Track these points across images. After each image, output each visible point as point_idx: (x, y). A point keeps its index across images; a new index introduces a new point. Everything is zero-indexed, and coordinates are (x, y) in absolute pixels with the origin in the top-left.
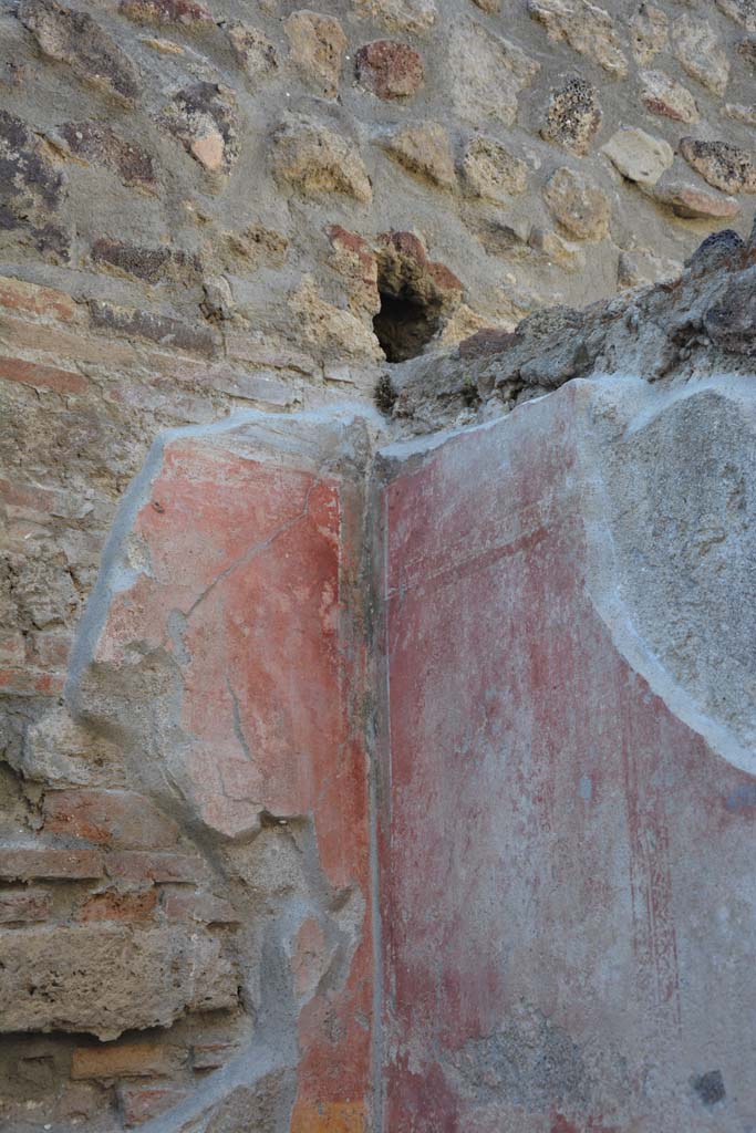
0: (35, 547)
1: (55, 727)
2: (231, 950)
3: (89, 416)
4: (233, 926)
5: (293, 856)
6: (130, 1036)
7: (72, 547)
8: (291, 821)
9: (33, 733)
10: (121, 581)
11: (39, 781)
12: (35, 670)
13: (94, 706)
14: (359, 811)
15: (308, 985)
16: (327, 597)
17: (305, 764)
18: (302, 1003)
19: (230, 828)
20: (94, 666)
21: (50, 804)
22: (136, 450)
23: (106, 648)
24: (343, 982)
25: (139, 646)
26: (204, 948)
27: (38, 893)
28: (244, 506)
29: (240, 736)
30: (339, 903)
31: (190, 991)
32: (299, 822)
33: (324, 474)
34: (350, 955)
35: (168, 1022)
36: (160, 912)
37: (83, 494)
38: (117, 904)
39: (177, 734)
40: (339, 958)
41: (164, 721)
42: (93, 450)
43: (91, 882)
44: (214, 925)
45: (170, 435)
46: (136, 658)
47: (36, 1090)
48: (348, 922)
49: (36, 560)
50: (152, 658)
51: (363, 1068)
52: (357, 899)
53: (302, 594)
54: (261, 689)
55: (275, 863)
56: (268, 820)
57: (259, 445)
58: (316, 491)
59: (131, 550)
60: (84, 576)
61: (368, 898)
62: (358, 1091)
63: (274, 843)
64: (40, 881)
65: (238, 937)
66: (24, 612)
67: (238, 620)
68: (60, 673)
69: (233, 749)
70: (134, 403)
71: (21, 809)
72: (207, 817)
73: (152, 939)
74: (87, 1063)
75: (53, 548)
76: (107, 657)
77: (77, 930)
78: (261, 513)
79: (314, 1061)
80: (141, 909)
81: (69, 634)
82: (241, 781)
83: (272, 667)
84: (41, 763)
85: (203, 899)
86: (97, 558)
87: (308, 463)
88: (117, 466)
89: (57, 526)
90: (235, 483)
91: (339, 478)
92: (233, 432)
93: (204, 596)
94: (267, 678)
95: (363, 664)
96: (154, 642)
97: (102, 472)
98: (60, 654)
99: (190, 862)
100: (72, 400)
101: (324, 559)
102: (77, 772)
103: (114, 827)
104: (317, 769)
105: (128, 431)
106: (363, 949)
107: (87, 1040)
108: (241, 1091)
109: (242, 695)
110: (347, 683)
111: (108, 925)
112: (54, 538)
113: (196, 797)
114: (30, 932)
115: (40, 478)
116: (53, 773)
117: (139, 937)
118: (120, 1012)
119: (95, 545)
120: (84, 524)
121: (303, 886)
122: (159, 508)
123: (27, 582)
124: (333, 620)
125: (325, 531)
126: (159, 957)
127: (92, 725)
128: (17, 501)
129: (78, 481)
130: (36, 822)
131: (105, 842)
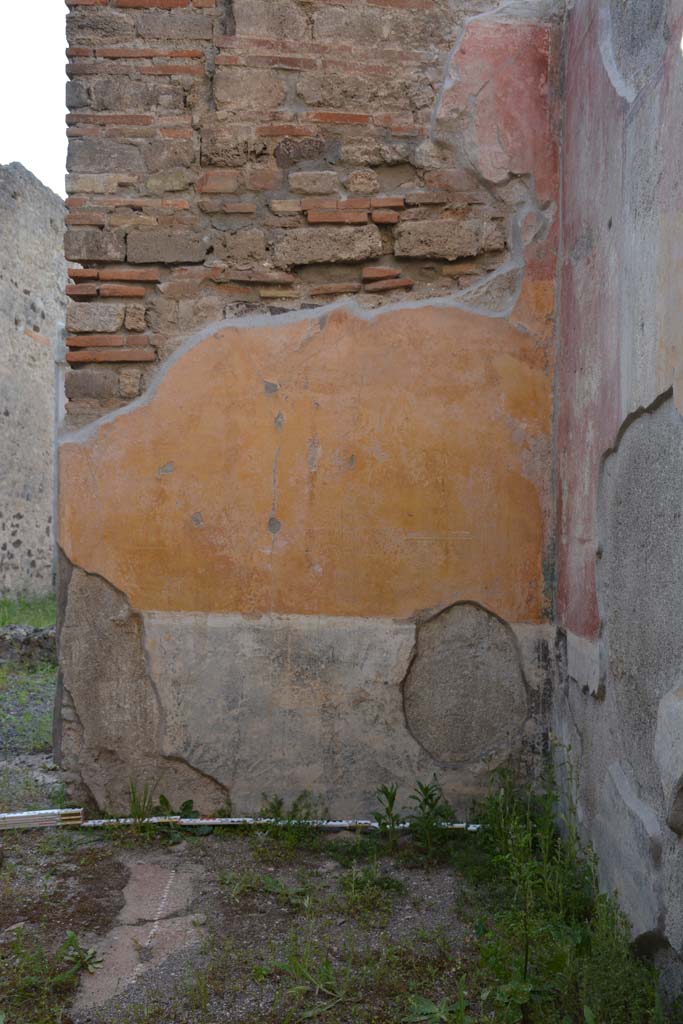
0: (415, 76)
1: (426, 146)
2: (500, 228)
3: (435, 18)
4: (502, 219)
5: (525, 190)
6: (461, 260)
7: (430, 75)
8: (523, 175)
9: (418, 150)
10: (448, 85)
11: (421, 168)
12: (417, 126)
13: (440, 136)
14: (555, 169)
15: (529, 238)
16: (542, 80)
17: (529, 153)
18: (525, 244)
19: (495, 179)
20: (437, 120)
21: (426, 177)
22: (456, 28)
23: (441, 112)
24: (545, 237)
25: (455, 110)
26: (488, 228)
27: (422, 209)
28: (502, 45)
29: (500, 143)
30: (545, 207)
31: (483, 242)
32: (527, 175)
33: (543, 24)
34: (549, 227)
35: (475, 254)
36: (471, 214)
37: (434, 52)
38: (454, 212)
39: (472, 144)
40: (544, 228)
41: (468, 140)
42: (437, 32)
43: (444, 204)
44: (493, 219)
45: (469, 19)
46: (455, 115)
47: (431, 279)
48: (549, 215)
49: (416, 82)
50: (462, 114)
51: (553, 268)
52: (553, 205)
53: (530, 80)
54: (510, 122)
55: (517, 192)
56: (513, 176)
57: (510, 16)
58: (537, 32)
59: (451, 71)
60: (436, 86)
61: (558, 205)
62: (551, 277)
63: (516, 185)
64: (424, 204)
65: (503, 223)
66: (412, 104)
67: (499, 95)
68: (428, 126)
69: (497, 148)
70: (455, 8)
71: (417, 180)
72: (486, 176)
73: (466, 224)
74: (447, 269)
75: (423, 76)
76: (442, 116)
77: (437, 221)
78: (511, 47)
79: (531, 266)
80: (463, 214)
81: (430, 110)
82: (500, 160)
83: (515, 113)
84: (421, 161)
85: (489, 210)
86: (441, 78)
87: (534, 20)
88: (448, 38)
89: (424, 67)
90: (498, 35)
91: (550, 25)
92: (498, 12)
93: (483, 87)
94: (513, 118)
95: (559, 108)
96: (462, 108)
97: (442, 41)
98: (428, 118)
99: (482, 195)
100: (427, 12)
101: (541, 62)
102: (436, 163)
103: (451, 183)
104: (535, 154)
105: (452, 21)
106: (554, 225)
107: (444, 261)
108: (501, 276)
109: (501, 126)
110: (551, 117)
111: (450, 219)
112: (423, 72)
113: (480, 168)
114: (422, 222)
115: (416, 48)
116: (426, 164)
117: (462, 223)
118: (455, 250)
119: (440, 72)
120: (435, 64)
121: (530, 201)
122: (463, 52)
123: (412, 91)
124: (545, 90)
125: (542, 51)
126: (470, 230)
127: (440, 144)
128: (407, 59)
129: (432, 46)
130: (422, 184)
131: (448, 189)
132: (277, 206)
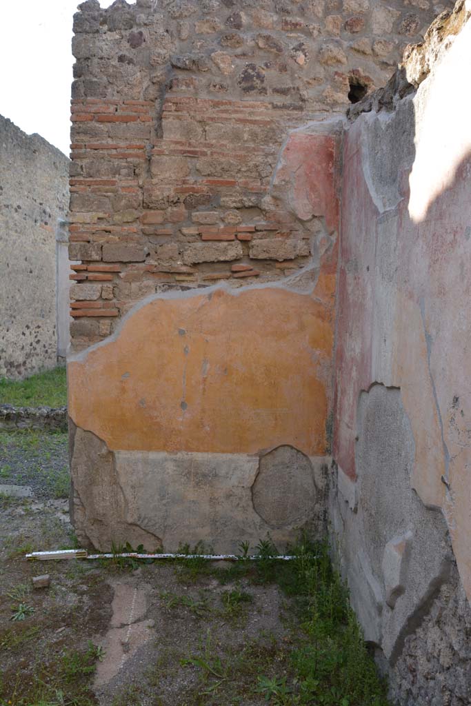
0: (262, 160)
1: (267, 199)
2: (307, 244)
3: (273, 130)
4: (308, 239)
5: (320, 224)
6: (285, 260)
7: (270, 160)
8: (319, 217)
9: (262, 200)
10: (280, 166)
11: (265, 210)
12: (263, 187)
13: (275, 194)
14: (337, 214)
15: (323, 251)
16: (331, 165)
17: (323, 204)
18: (320, 254)
19: (305, 219)
20: (274, 186)
21: (267, 215)
22: (284, 135)
23: (276, 181)
24: (331, 250)
25: (284, 180)
26: (301, 244)
27: (265, 233)
28: (309, 146)
29: (308, 198)
30: (331, 234)
31: (298, 252)
32: (322, 217)
33: (330, 135)
34: (333, 245)
35: (293, 258)
36: (292, 236)
37: (272, 147)
38: (282, 235)
39: (293, 199)
40: (331, 245)
41: (290, 196)
42: (274, 137)
43: (276, 230)
44: (303, 239)
45: (291, 131)
46: (283, 183)
47: (269, 270)
48: (333, 238)
49: (262, 163)
50: (287, 182)
51: (335, 268)
52: (336, 233)
53: (324, 165)
54: (313, 188)
55: (317, 225)
56: (314, 217)
57: (313, 131)
58: (328, 139)
59: (281, 159)
60: (273, 166)
61: (338, 233)
62: (334, 272)
63: (316, 221)
64: (265, 230)
65: (309, 241)
66: (260, 175)
67: (308, 173)
68: (268, 187)
69: (306, 201)
70: (283, 125)
71: (262, 216)
72: (300, 216)
73: (289, 241)
74: (278, 265)
75: (266, 160)
76: (277, 183)
77: (273, 240)
78: (314, 147)
79: (324, 266)
80: (288, 235)
81: (270, 179)
82: (308, 208)
83: (316, 183)
84: (265, 206)
85: (301, 234)
86: (276, 161)
87: (326, 133)
88: (279, 140)
89: (267, 155)
90: (307, 141)
91: (334, 136)
92: (307, 128)
93: (299, 168)
94: (315, 185)
95: (340, 180)
96: (287, 179)
97: (276, 142)
98: (268, 183)
99: (298, 226)
100: (269, 127)
101: (330, 156)
102: (272, 208)
103: (281, 219)
104: (326, 205)
105: (282, 132)
106: (336, 244)
107: (276, 261)
108: (307, 271)
109: (308, 189)
110: (335, 185)
111: (280, 239)
112: (266, 158)
113: (297, 212)
114: (264, 240)
115: (262, 145)
116: (267, 208)
117: (287, 241)
118: (283, 255)
119: (275, 159)
120: (273, 154)
121: (323, 231)
122: (288, 149)
123: (260, 168)
124: (332, 170)
125: (330, 149)
126: (290, 245)
127: (275, 198)
128: (258, 151)
129: (271, 145)
130: (265, 218)
131: (279, 222)
132: (185, 231)
